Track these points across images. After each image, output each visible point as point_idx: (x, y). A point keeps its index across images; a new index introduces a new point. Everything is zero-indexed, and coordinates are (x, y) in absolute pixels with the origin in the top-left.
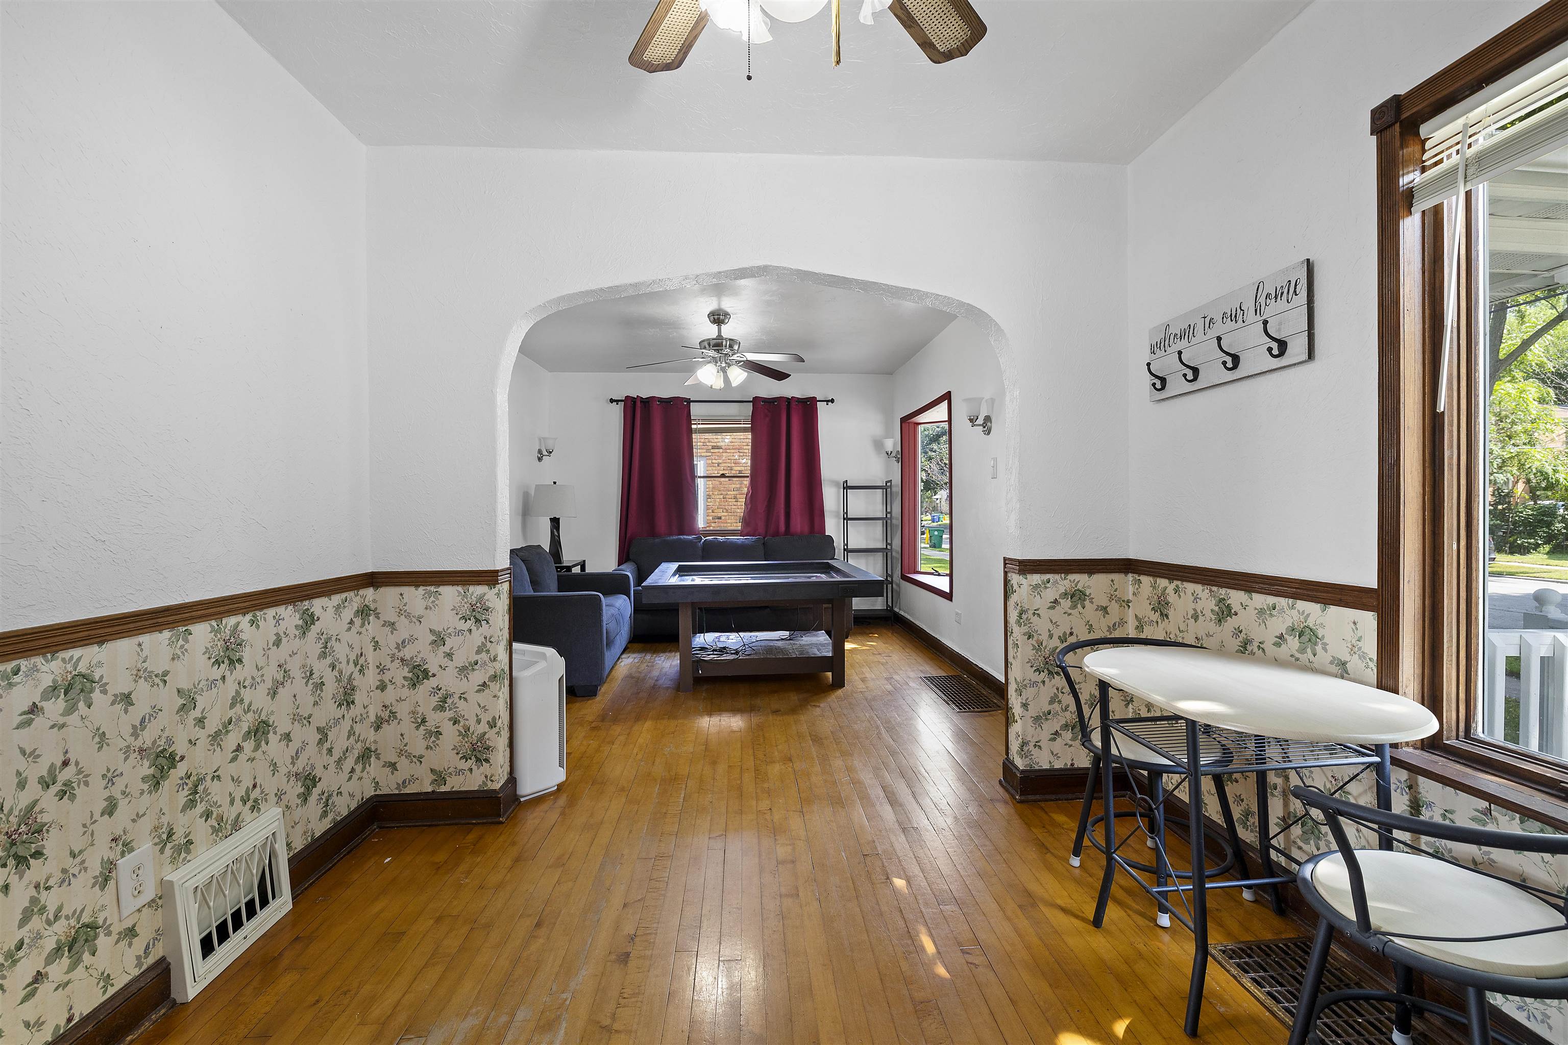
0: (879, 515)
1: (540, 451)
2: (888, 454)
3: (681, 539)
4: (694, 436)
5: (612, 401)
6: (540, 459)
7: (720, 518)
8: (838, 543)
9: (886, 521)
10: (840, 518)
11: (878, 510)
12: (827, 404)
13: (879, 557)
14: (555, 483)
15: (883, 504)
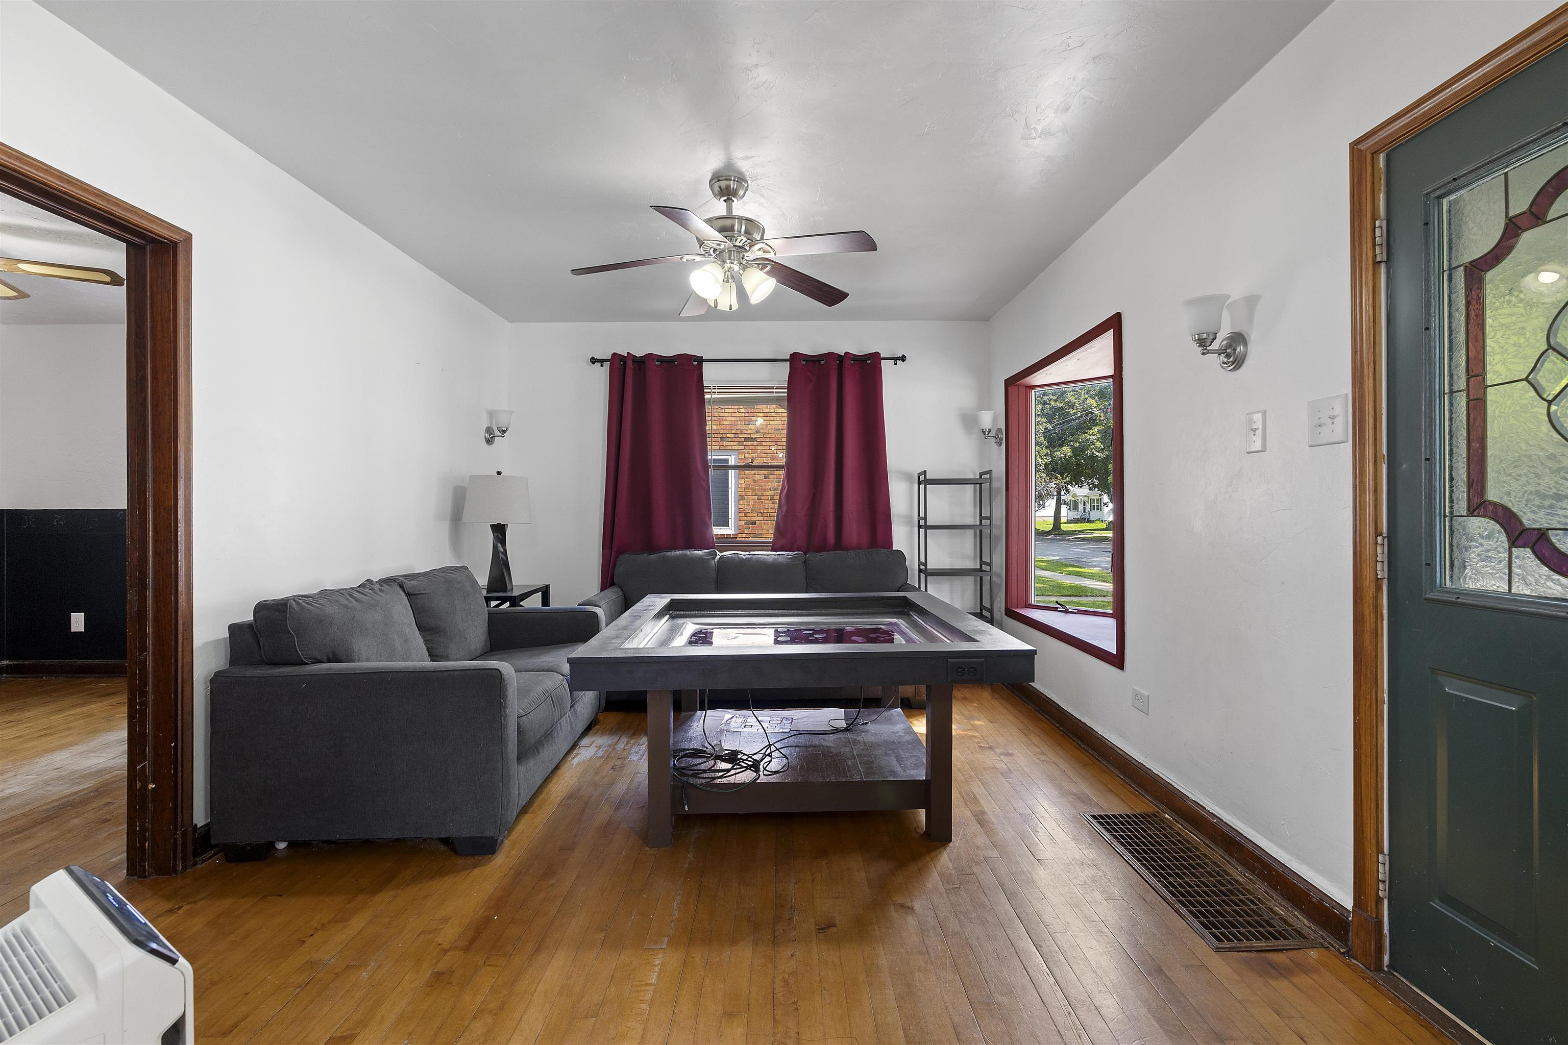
0: (970, 521)
1: (489, 430)
2: (984, 432)
3: (685, 555)
4: (708, 408)
5: (593, 361)
6: (489, 441)
7: (754, 523)
8: (912, 563)
9: (981, 531)
10: (912, 526)
11: (969, 516)
12: (896, 364)
13: (969, 583)
14: (499, 473)
15: (975, 505)
